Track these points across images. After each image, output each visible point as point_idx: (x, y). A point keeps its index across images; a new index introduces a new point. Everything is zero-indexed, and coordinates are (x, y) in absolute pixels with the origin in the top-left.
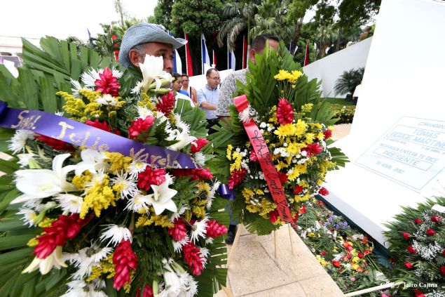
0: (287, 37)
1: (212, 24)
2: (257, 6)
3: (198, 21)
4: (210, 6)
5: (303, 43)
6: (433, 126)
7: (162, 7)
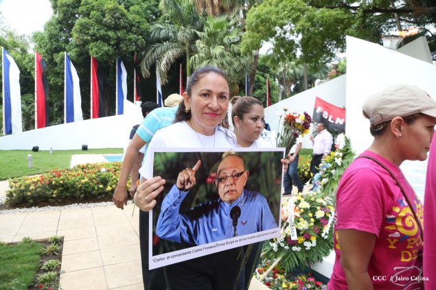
0: (242, 70)
1: (134, 47)
2: (198, 33)
3: (112, 43)
4: (132, 26)
5: (262, 79)
7: (60, 22)
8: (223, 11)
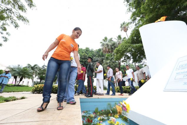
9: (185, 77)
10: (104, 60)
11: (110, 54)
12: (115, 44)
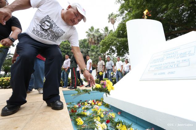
6: (173, 50)
8: (95, 44)
9: (156, 69)
10: (89, 52)
11: (96, 45)
12: (101, 36)
